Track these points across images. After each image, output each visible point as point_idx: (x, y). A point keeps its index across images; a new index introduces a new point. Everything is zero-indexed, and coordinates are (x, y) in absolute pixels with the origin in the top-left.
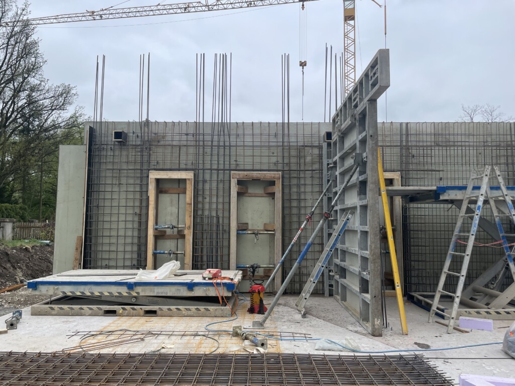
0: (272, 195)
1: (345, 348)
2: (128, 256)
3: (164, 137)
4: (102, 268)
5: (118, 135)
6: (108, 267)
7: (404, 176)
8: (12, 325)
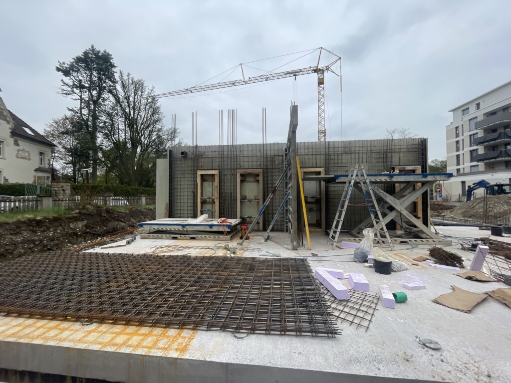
0: (258, 181)
1: (274, 255)
2: (189, 212)
3: (204, 153)
4: (177, 217)
5: (182, 153)
6: (180, 217)
7: (327, 170)
8: (129, 242)
